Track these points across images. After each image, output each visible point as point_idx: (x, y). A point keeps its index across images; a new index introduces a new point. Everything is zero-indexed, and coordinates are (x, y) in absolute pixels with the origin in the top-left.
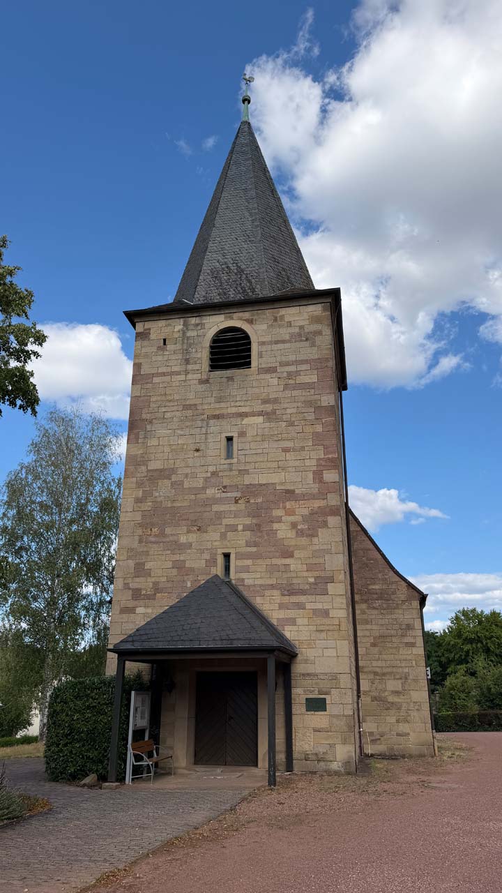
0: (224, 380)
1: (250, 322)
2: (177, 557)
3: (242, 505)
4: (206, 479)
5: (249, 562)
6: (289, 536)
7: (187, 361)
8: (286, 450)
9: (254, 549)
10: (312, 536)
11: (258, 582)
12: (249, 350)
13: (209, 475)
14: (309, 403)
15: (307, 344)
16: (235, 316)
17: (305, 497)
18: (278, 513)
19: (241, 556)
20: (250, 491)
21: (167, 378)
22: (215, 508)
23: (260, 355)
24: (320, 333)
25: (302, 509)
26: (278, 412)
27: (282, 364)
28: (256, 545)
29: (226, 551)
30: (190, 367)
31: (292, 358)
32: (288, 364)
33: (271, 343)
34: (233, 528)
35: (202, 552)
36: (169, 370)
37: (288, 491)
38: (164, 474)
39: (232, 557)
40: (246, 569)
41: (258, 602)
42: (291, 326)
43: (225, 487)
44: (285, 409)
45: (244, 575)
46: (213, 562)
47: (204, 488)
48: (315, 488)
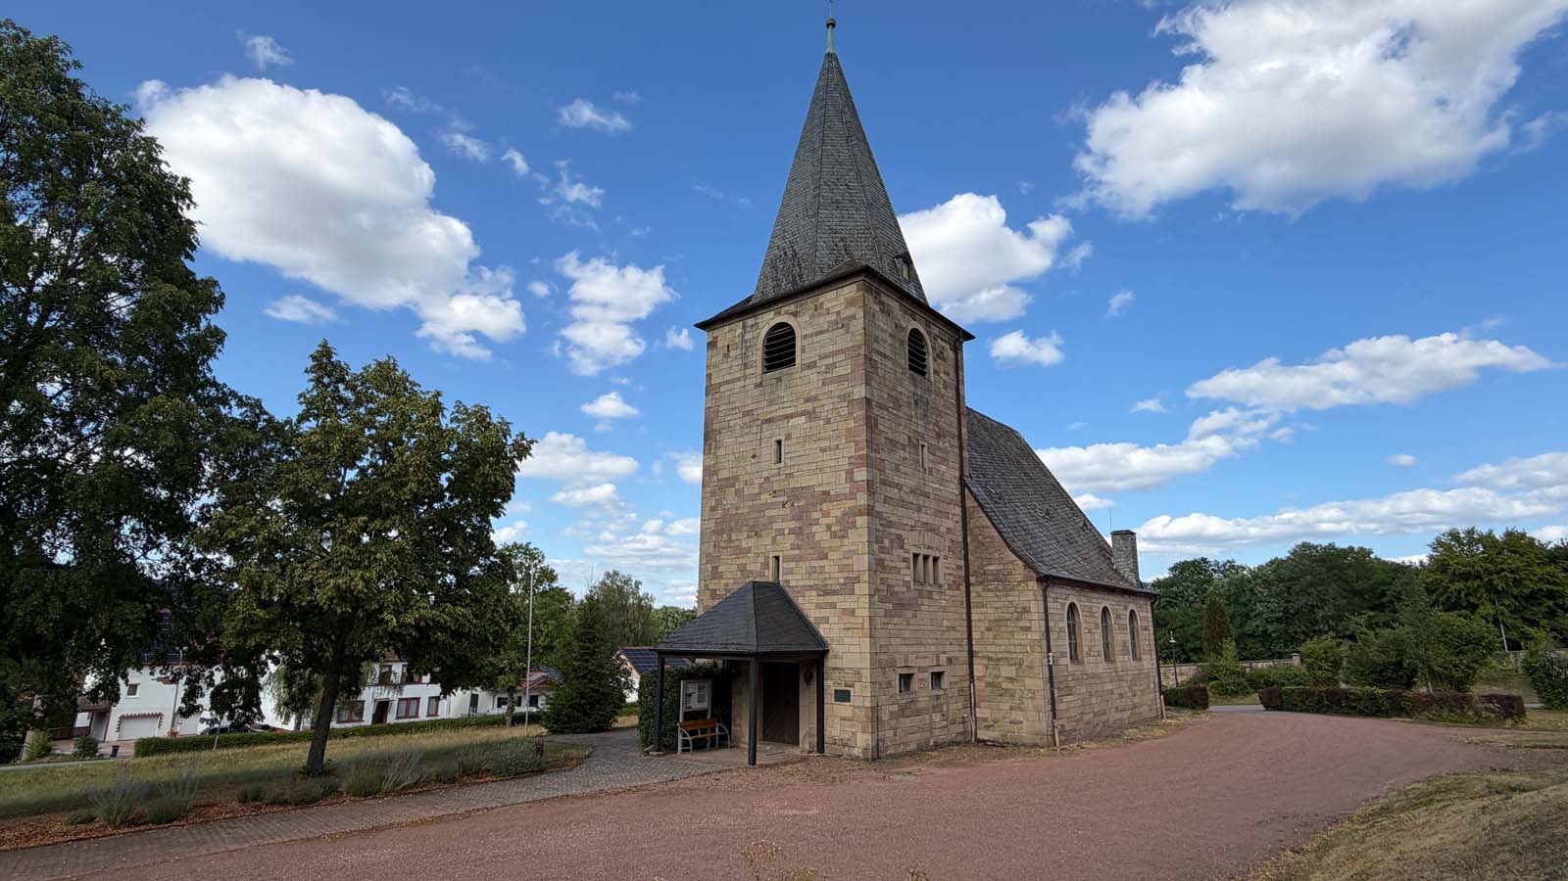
0: (774, 381)
1: (795, 314)
2: (740, 561)
3: (787, 510)
4: (761, 486)
5: (793, 565)
6: (825, 538)
7: (746, 366)
8: (823, 450)
9: (797, 552)
10: (843, 537)
11: (801, 583)
12: (793, 346)
13: (763, 480)
14: (843, 397)
15: (842, 331)
16: (783, 310)
17: (839, 498)
18: (816, 515)
19: (788, 559)
20: (796, 494)
21: (731, 386)
22: (768, 513)
23: (803, 351)
24: (854, 317)
25: (836, 510)
26: (817, 410)
27: (821, 358)
28: (799, 547)
29: (776, 554)
30: (748, 371)
31: (830, 349)
32: (826, 357)
33: (812, 335)
34: (781, 532)
35: (758, 555)
36: (732, 377)
37: (824, 493)
38: (731, 482)
39: (781, 559)
40: (791, 572)
41: (800, 602)
42: (829, 313)
43: (775, 492)
44: (823, 406)
45: (789, 577)
46: (766, 565)
47: (760, 494)
48: (846, 488)
